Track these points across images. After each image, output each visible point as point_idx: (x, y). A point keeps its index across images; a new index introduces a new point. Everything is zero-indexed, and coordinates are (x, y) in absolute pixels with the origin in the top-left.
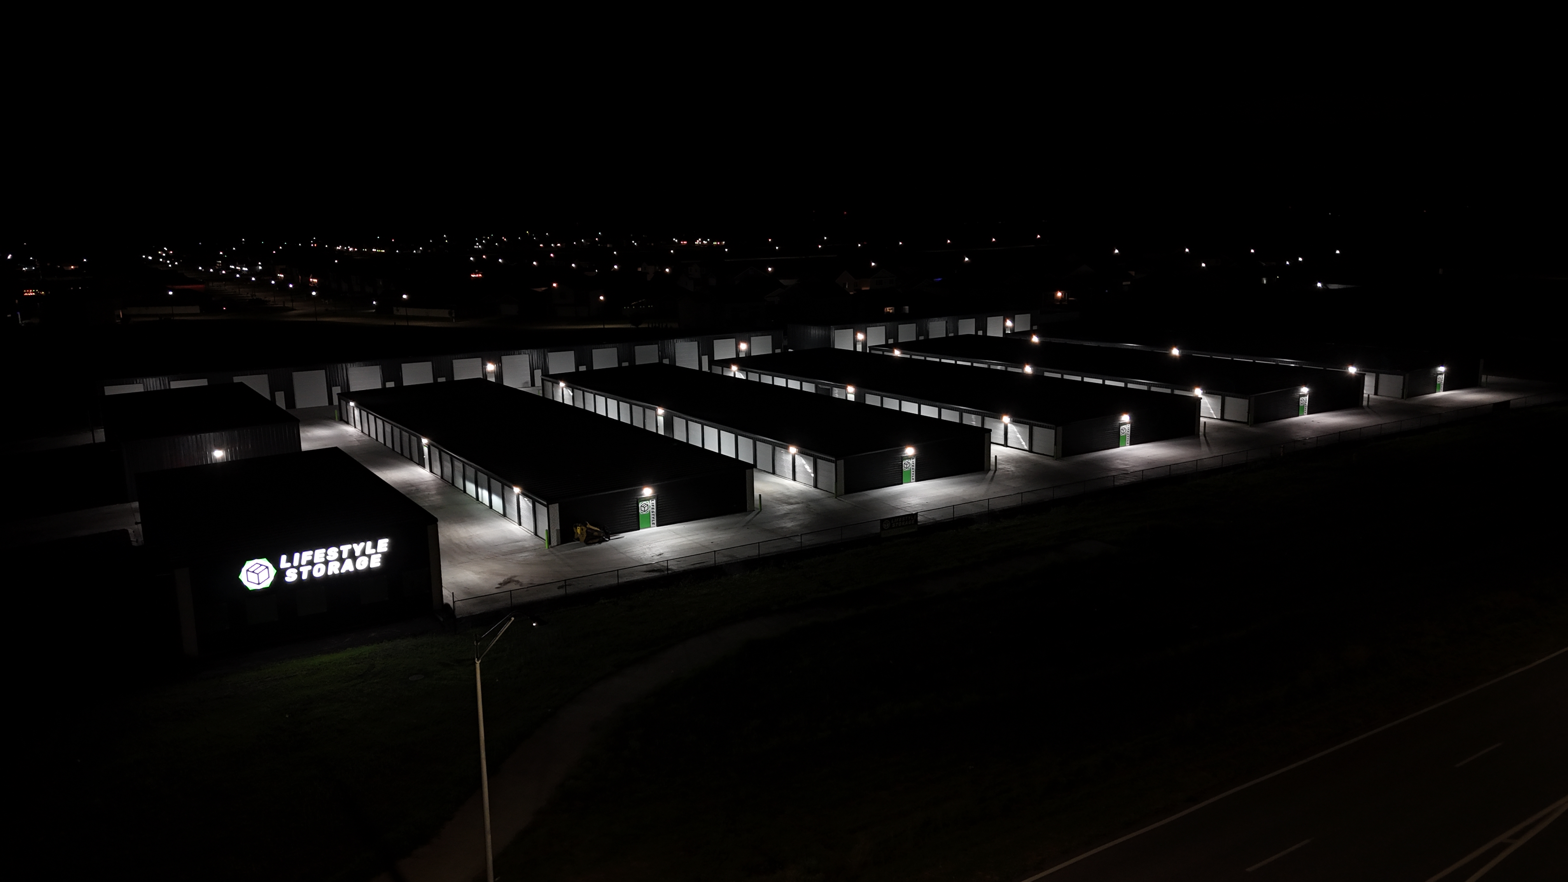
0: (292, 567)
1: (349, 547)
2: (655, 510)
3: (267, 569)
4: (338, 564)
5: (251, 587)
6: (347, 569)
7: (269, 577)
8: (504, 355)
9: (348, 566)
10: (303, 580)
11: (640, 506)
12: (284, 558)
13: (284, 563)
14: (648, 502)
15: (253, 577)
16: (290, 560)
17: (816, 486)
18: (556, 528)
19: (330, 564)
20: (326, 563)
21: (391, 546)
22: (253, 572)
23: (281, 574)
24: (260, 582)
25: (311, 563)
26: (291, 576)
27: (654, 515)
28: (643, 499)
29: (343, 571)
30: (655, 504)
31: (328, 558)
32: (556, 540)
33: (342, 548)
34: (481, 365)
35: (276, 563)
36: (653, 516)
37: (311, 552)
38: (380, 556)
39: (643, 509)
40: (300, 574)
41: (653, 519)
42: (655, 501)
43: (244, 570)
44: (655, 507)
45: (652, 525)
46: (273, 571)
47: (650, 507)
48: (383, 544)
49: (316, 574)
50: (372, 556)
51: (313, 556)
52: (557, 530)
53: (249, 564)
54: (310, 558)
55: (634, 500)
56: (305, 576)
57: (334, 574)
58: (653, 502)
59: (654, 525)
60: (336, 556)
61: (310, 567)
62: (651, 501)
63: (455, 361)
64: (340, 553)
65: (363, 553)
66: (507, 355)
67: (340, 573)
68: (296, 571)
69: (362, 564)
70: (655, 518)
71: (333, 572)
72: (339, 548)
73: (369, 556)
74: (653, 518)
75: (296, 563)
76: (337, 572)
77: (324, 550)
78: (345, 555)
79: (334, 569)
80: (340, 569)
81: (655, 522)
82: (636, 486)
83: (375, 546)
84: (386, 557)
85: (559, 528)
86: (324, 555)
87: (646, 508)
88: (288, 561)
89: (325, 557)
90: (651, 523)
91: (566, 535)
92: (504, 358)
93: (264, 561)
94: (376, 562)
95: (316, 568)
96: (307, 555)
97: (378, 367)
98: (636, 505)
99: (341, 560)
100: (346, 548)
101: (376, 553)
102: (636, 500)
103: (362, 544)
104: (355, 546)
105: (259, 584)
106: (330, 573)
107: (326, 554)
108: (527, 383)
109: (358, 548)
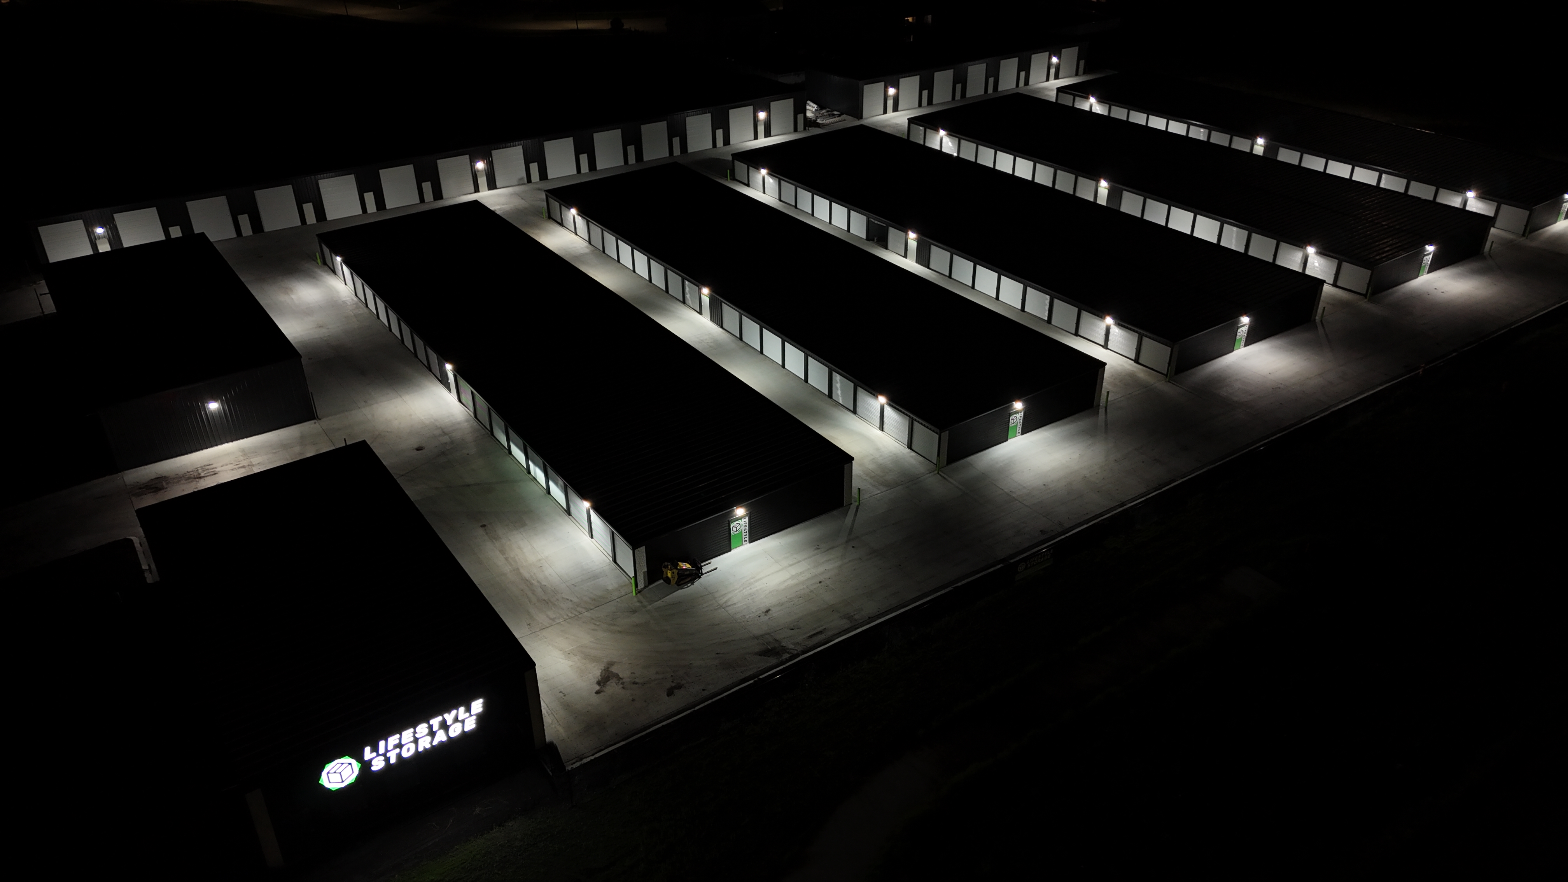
0: (378, 755)
1: (440, 718)
2: (747, 528)
3: (350, 766)
4: (429, 738)
5: (333, 787)
6: (439, 740)
7: (353, 772)
8: (495, 149)
9: (441, 737)
10: (391, 764)
11: (731, 527)
12: (367, 749)
13: (368, 753)
14: (740, 521)
15: (335, 778)
16: (375, 749)
17: (910, 446)
18: (643, 571)
19: (420, 741)
20: (416, 741)
21: (486, 705)
22: (335, 772)
23: (366, 766)
24: (344, 780)
25: (400, 746)
26: (378, 764)
27: (746, 532)
28: (735, 520)
29: (435, 743)
30: (747, 522)
31: (417, 736)
32: (643, 582)
33: (431, 722)
34: (469, 163)
35: (359, 757)
36: (745, 534)
37: (398, 736)
38: (474, 717)
39: (735, 529)
40: (387, 760)
41: (745, 537)
42: (747, 518)
43: (324, 774)
44: (747, 525)
45: (744, 543)
46: (356, 766)
47: (742, 525)
48: (477, 706)
49: (405, 754)
50: (466, 721)
51: (400, 739)
52: (644, 572)
53: (328, 767)
54: (397, 741)
55: (725, 523)
56: (393, 760)
57: (425, 749)
58: (745, 520)
59: (745, 542)
60: (426, 731)
61: (398, 750)
62: (743, 519)
63: (439, 161)
64: (431, 727)
65: (456, 720)
66: (497, 149)
67: (433, 747)
68: (383, 758)
69: (455, 731)
70: (748, 535)
71: (424, 747)
72: (428, 723)
73: (463, 722)
74: (746, 535)
75: (382, 750)
76: (428, 746)
77: (412, 730)
78: (435, 728)
79: (425, 744)
80: (431, 743)
81: (747, 539)
82: (730, 508)
83: (468, 710)
84: (481, 718)
85: (646, 570)
86: (412, 735)
87: (738, 528)
88: (372, 752)
89: (414, 736)
90: (743, 540)
91: (653, 574)
92: (495, 153)
93: (347, 759)
94: (471, 725)
95: (404, 749)
96: (393, 740)
97: (352, 176)
98: (727, 525)
99: (432, 734)
100: (435, 722)
101: (471, 715)
102: (728, 522)
103: (454, 712)
104: (446, 716)
105: (343, 782)
106: (421, 749)
107: (415, 733)
108: (522, 179)
109: (449, 717)
